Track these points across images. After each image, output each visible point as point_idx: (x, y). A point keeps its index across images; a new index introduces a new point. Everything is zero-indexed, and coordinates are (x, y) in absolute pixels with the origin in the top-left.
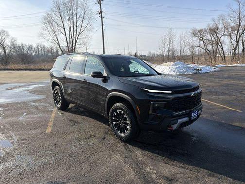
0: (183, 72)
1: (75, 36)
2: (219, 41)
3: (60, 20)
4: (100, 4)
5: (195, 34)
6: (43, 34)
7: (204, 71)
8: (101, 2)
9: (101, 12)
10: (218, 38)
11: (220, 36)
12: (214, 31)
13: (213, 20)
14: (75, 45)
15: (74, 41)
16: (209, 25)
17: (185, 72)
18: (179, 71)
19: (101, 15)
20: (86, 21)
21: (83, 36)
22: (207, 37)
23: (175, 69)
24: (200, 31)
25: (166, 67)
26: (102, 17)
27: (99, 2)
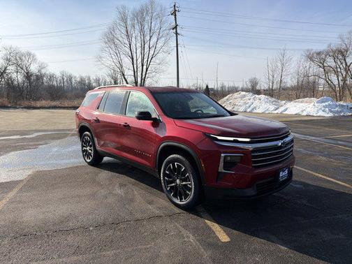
0: (337, 112)
3: (126, 38)
4: (175, 15)
5: (311, 58)
6: (101, 57)
8: (177, 12)
9: (176, 27)
13: (341, 37)
14: (146, 74)
15: (145, 67)
17: (340, 112)
19: (176, 32)
20: (162, 40)
21: (158, 61)
22: (330, 62)
24: (319, 54)
25: (306, 104)
26: (177, 34)
27: (174, 13)
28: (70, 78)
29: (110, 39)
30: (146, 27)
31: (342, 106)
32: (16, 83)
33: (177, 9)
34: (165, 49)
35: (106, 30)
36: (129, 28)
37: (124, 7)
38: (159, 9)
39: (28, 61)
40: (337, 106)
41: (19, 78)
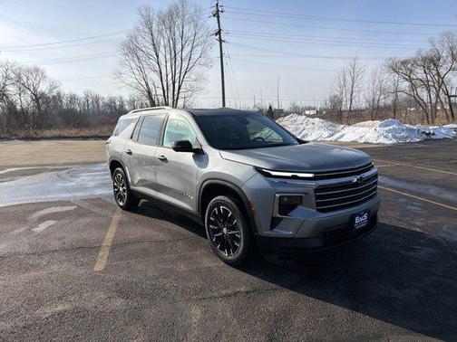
0: (402, 138)
1: (177, 76)
2: (443, 82)
3: (151, 47)
4: (218, 17)
5: (395, 69)
7: (439, 136)
8: (220, 14)
9: (219, 33)
10: (438, 74)
11: (443, 71)
12: (432, 62)
13: (431, 41)
14: (178, 93)
15: (177, 85)
16: (419, 52)
17: (407, 138)
18: (395, 137)
19: (220, 38)
20: (198, 49)
21: (193, 77)
22: (419, 73)
23: (388, 132)
24: (404, 63)
25: (367, 129)
26: (221, 41)
27: (217, 14)
28: (96, 100)
29: (132, 50)
30: (177, 34)
31: (411, 130)
32: (18, 107)
33: (220, 9)
34: (203, 60)
35: (125, 38)
36: (155, 35)
37: (147, 9)
38: (192, 10)
39: (35, 79)
40: (403, 130)
41: (23, 101)
